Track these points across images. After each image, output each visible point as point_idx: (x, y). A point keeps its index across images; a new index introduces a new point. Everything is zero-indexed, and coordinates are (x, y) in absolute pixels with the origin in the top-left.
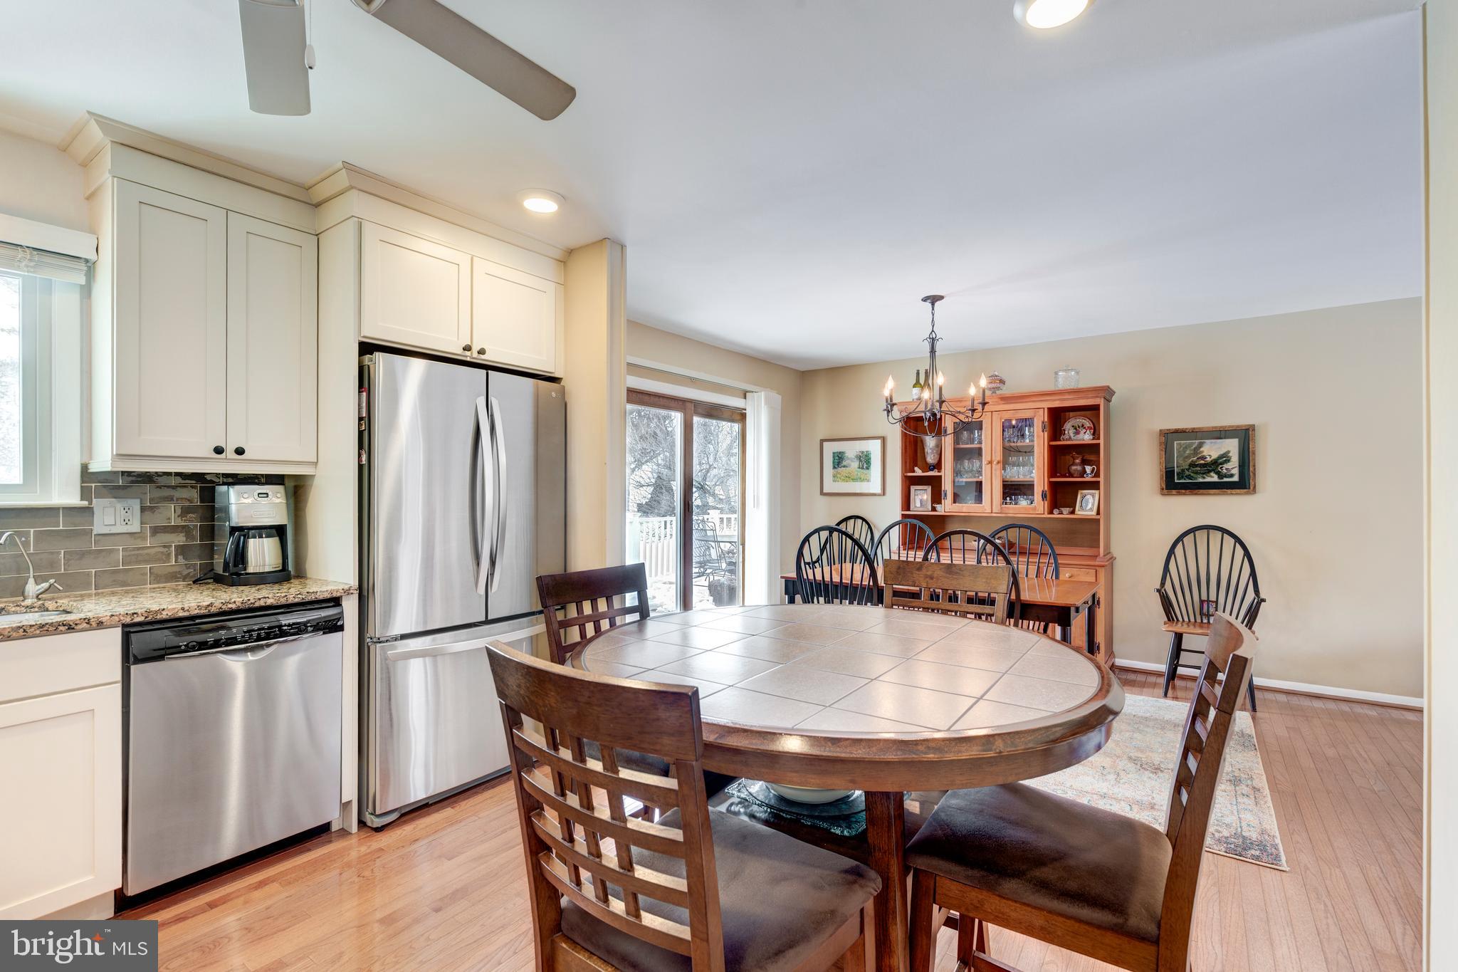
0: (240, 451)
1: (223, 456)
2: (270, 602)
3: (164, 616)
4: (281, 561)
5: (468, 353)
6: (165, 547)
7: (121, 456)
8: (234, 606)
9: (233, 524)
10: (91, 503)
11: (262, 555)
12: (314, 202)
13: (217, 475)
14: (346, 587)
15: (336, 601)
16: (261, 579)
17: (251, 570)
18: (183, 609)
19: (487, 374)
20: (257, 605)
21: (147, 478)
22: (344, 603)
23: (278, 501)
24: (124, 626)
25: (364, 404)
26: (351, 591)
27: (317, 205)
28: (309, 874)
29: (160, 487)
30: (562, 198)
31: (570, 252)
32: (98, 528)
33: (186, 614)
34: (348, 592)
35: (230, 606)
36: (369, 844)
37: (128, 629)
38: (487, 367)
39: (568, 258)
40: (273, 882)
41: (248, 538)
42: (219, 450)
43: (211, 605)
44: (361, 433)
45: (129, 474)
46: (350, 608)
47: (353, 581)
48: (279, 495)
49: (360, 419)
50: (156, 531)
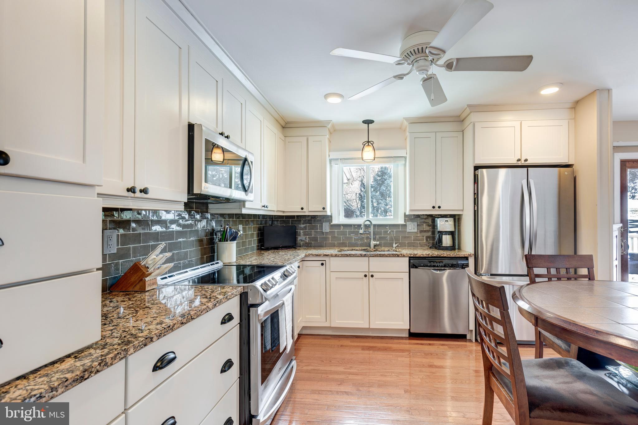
0: (439, 207)
1: (435, 209)
2: (445, 255)
3: (417, 256)
4: (452, 243)
5: (519, 162)
6: (423, 236)
7: (411, 210)
8: (435, 255)
9: (438, 230)
10: (406, 223)
11: (447, 240)
12: (462, 120)
13: (436, 215)
14: (470, 254)
15: (466, 258)
16: (446, 248)
17: (444, 245)
18: (422, 254)
19: (528, 170)
20: (441, 256)
21: (418, 216)
22: (469, 259)
23: (451, 223)
24: (409, 257)
25: (476, 188)
26: (471, 255)
27: (463, 121)
28: (457, 348)
29: (422, 219)
30: (561, 84)
31: (577, 102)
32: (408, 230)
33: (423, 256)
34: (470, 255)
35: (434, 255)
36: (477, 347)
37: (410, 258)
38: (527, 167)
39: (576, 105)
40: (446, 345)
41: (443, 235)
42: (434, 207)
43: (429, 254)
44: (475, 199)
45: (414, 215)
46: (471, 261)
47: (472, 252)
48: (451, 221)
49: (475, 194)
50: (421, 232)
